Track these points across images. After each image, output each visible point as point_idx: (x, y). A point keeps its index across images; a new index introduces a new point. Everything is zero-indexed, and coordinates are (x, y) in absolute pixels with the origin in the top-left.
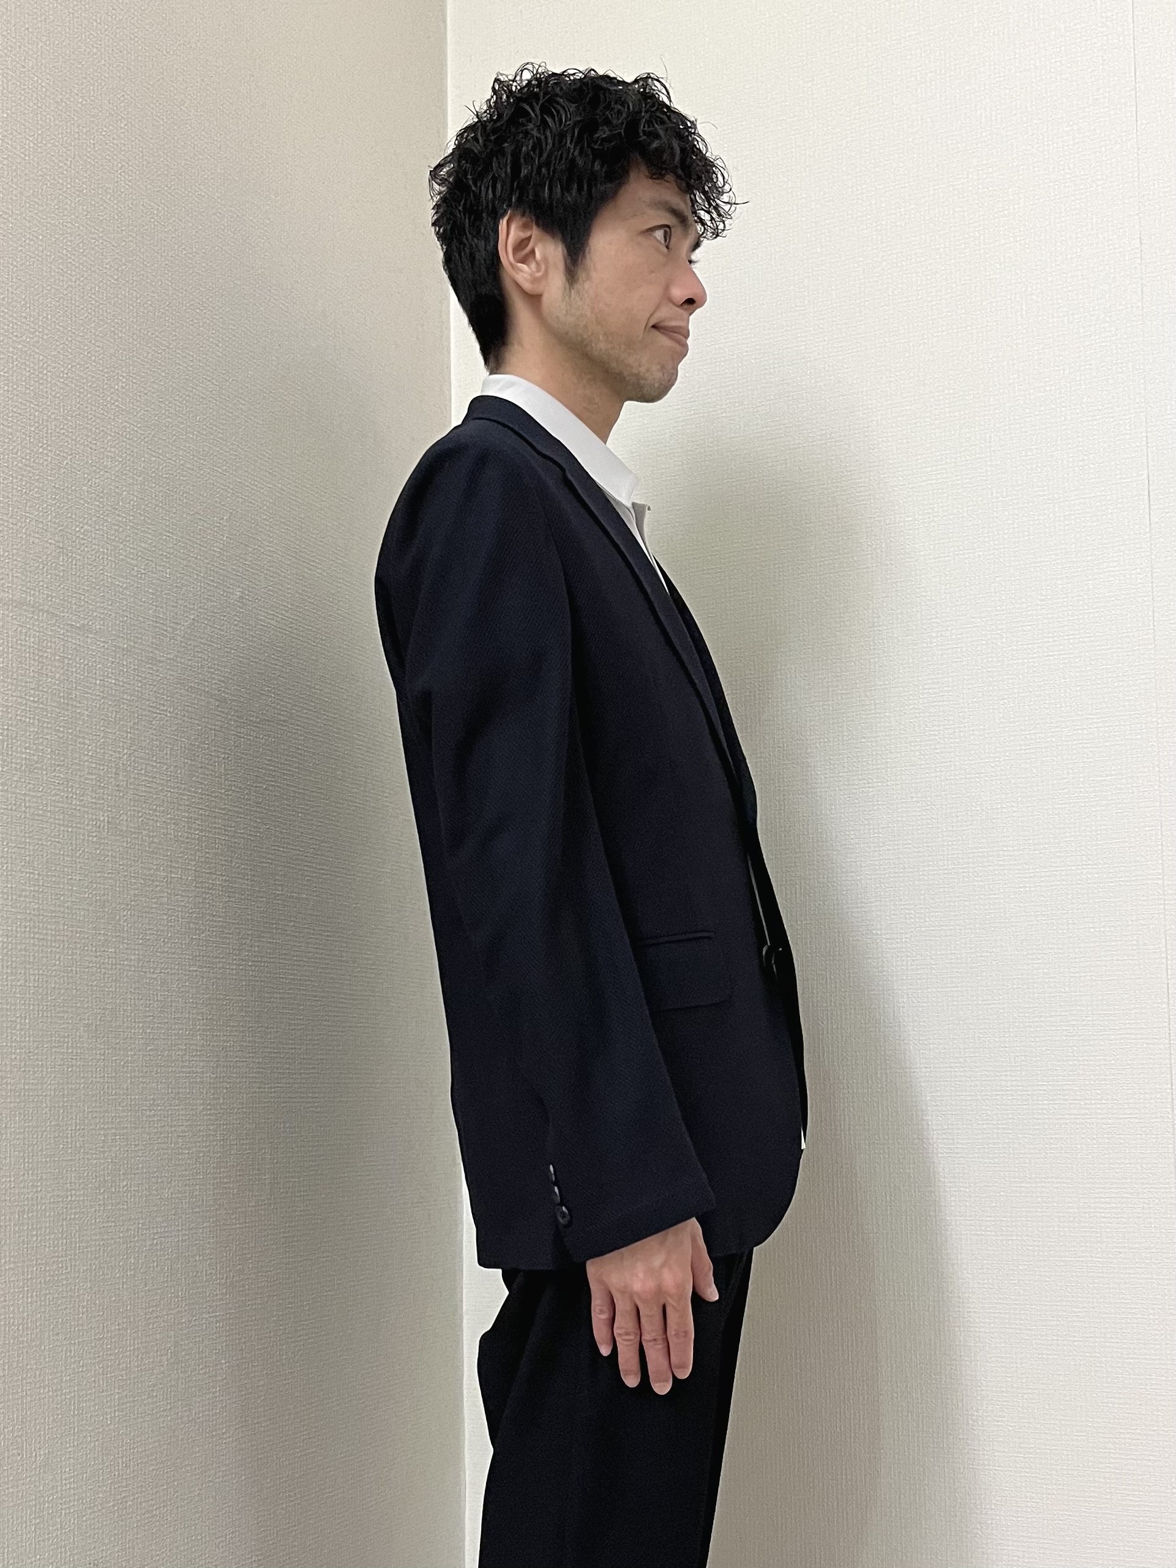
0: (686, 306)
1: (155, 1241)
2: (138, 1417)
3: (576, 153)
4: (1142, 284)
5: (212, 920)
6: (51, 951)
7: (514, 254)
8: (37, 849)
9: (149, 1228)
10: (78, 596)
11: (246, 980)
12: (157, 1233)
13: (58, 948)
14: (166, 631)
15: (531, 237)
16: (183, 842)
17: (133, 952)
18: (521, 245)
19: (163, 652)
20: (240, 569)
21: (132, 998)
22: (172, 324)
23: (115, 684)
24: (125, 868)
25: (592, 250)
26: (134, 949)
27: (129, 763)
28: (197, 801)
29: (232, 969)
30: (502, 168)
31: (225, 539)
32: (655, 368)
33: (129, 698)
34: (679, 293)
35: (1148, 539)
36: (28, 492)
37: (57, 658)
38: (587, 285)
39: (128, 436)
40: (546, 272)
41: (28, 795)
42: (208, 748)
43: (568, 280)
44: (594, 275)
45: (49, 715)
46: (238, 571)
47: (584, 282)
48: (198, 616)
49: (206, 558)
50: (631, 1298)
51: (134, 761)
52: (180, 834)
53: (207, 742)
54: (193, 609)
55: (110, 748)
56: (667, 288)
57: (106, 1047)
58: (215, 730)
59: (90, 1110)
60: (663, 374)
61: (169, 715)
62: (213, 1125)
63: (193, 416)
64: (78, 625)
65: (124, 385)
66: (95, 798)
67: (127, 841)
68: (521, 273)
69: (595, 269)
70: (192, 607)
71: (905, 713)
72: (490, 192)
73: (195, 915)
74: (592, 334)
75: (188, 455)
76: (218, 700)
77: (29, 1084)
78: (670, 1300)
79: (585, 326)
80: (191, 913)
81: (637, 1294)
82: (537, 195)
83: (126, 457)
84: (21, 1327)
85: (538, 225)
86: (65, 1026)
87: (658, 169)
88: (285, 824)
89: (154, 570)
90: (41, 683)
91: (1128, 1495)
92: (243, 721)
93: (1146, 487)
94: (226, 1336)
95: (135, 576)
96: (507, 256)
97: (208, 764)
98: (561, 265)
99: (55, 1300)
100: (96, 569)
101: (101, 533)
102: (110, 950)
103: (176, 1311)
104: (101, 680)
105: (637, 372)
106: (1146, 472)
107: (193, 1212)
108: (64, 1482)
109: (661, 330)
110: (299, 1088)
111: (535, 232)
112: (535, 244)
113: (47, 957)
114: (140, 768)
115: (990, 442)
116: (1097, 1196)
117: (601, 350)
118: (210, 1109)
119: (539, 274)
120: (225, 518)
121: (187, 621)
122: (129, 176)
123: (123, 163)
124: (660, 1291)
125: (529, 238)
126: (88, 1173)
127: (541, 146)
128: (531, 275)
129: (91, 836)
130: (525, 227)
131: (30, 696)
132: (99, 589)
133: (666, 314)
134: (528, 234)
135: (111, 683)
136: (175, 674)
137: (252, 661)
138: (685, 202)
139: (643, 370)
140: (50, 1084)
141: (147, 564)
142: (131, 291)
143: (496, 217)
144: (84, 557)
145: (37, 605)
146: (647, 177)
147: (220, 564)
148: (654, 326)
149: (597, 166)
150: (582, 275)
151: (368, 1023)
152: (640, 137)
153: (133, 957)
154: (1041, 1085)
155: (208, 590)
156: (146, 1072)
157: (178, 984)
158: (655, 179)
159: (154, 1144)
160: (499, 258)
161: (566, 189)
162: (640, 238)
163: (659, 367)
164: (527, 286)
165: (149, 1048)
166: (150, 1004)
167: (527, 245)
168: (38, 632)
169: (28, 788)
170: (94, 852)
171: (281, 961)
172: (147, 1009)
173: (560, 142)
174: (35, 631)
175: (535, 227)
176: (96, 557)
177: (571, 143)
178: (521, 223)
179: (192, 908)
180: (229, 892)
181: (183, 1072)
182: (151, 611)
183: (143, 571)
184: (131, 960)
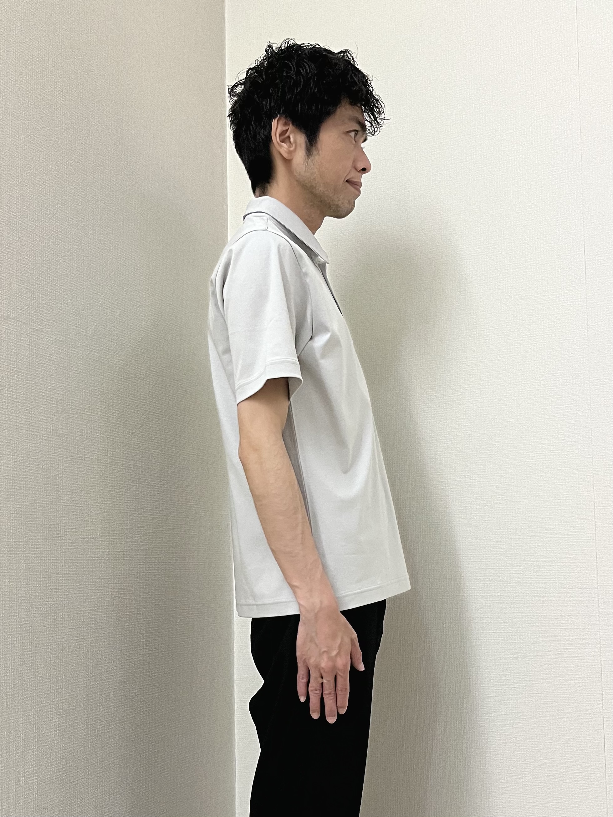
0: (362, 171)
1: (77, 644)
4: (581, 153)
5: (106, 479)
6: (23, 496)
7: (280, 138)
8: (16, 443)
9: (74, 637)
10: (37, 314)
11: (123, 510)
12: (78, 639)
13: (27, 494)
14: (82, 331)
15: (288, 129)
16: (91, 440)
17: (66, 496)
18: (283, 133)
19: (80, 342)
20: (120, 300)
22: (85, 174)
23: (56, 359)
24: (61, 452)
25: (321, 139)
27: (63, 399)
28: (98, 418)
29: (116, 505)
30: (276, 93)
31: (112, 284)
32: (346, 202)
33: (63, 366)
34: (359, 165)
35: (585, 284)
36: (11, 260)
37: (26, 345)
38: (317, 158)
40: (296, 148)
41: (12, 416)
42: (103, 391)
43: (306, 153)
44: (321, 152)
45: (22, 374)
47: (315, 155)
48: (98, 324)
49: (102, 294)
50: (320, 671)
51: (66, 398)
52: (89, 435)
53: (103, 388)
55: (53, 391)
56: (354, 162)
57: (52, 544)
58: (107, 382)
59: (43, 576)
61: (83, 374)
62: (106, 584)
63: (96, 222)
64: (37, 329)
65: (60, 205)
66: (46, 417)
67: (62, 439)
68: (283, 148)
69: (322, 149)
70: (95, 319)
72: (268, 104)
73: (97, 477)
74: (318, 182)
75: (93, 241)
76: (109, 367)
77: (12, 563)
78: (340, 673)
79: (314, 178)
81: (323, 668)
82: (294, 108)
83: (61, 242)
84: (8, 688)
85: (293, 124)
86: (31, 533)
89: (76, 300)
90: (18, 358)
91: (575, 773)
92: (121, 377)
93: (584, 257)
96: (276, 139)
97: (103, 399)
98: (303, 146)
99: (26, 674)
100: (46, 300)
101: (49, 281)
102: (53, 495)
103: (88, 679)
104: (48, 357)
106: (583, 249)
107: (96, 628)
108: (30, 766)
109: (350, 183)
111: (291, 127)
112: (291, 134)
113: (21, 498)
114: (69, 401)
115: (504, 234)
116: (559, 620)
117: (321, 191)
119: (291, 149)
120: (112, 273)
121: (93, 326)
123: (60, 92)
124: (334, 668)
125: (287, 130)
126: (42, 609)
128: (287, 149)
129: (44, 436)
130: (285, 124)
131: (12, 365)
132: (47, 310)
133: (353, 175)
134: (287, 128)
135: (54, 358)
137: (126, 347)
139: (340, 202)
140: (23, 563)
141: (72, 297)
143: (271, 118)
144: (40, 294)
145: (16, 318)
146: (348, 104)
147: (110, 297)
148: (347, 181)
150: (315, 152)
151: (185, 532)
154: (530, 563)
155: (104, 311)
156: (72, 557)
157: (89, 512)
159: (76, 594)
160: (271, 139)
162: (345, 136)
163: (348, 201)
164: (285, 155)
165: (73, 545)
166: (74, 522)
167: (286, 133)
168: (17, 332)
169: (11, 412)
170: (45, 445)
172: (73, 525)
173: (307, 82)
174: (15, 331)
175: (291, 125)
176: (46, 293)
178: (284, 122)
179: (95, 473)
180: (115, 465)
181: (91, 557)
182: (74, 321)
183: (70, 301)
184: (64, 500)
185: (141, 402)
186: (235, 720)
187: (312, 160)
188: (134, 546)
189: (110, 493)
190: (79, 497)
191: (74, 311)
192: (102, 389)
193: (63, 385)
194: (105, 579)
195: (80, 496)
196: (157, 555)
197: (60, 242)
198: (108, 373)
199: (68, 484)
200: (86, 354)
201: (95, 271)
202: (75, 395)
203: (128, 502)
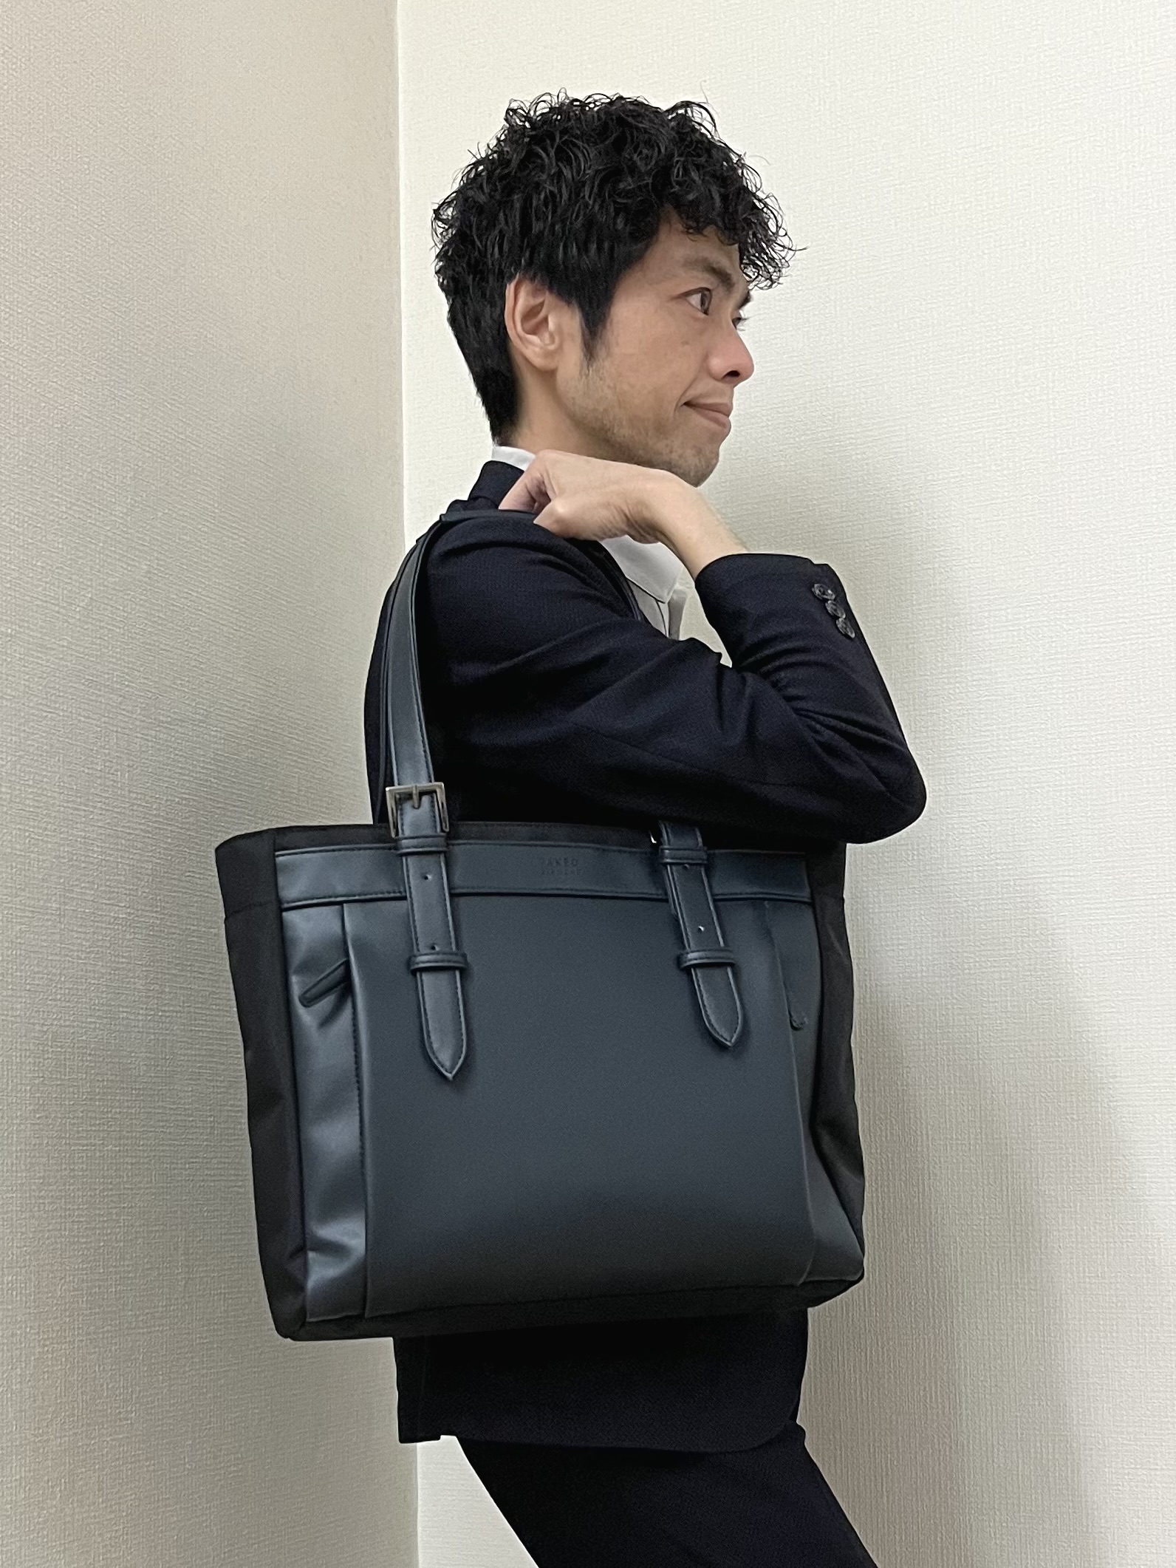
0: (728, 379)
1: (46, 1349)
2: (25, 1561)
3: (597, 208)
5: (114, 962)
7: (522, 325)
9: (38, 1333)
11: (154, 1033)
12: (48, 1338)
14: (58, 612)
16: (78, 867)
17: (20, 1000)
18: (530, 314)
19: (55, 638)
20: (148, 538)
21: (18, 1055)
25: (615, 321)
26: (20, 997)
28: (96, 817)
29: (138, 1020)
30: (509, 223)
31: (129, 501)
32: (689, 453)
34: (719, 364)
38: (607, 364)
39: (12, 378)
40: (560, 347)
42: (109, 754)
43: (585, 355)
44: (616, 350)
46: (144, 540)
47: (603, 361)
48: (96, 594)
49: (106, 525)
51: (20, 769)
52: (75, 857)
53: (107, 747)
54: (91, 586)
56: (706, 357)
58: (117, 732)
60: (700, 459)
61: (61, 714)
62: (116, 1208)
63: (90, 354)
67: (12, 866)
68: (531, 347)
69: (617, 344)
70: (89, 583)
71: (950, 710)
72: (496, 249)
73: (93, 955)
74: (614, 418)
75: (84, 400)
76: (121, 696)
79: (606, 411)
80: (89, 952)
82: (550, 256)
85: (551, 289)
87: (695, 223)
88: (201, 845)
89: (44, 540)
92: (149, 721)
94: (132, 1463)
95: (20, 546)
96: (515, 327)
97: (109, 773)
98: (579, 339)
103: (71, 1432)
105: (668, 459)
107: (91, 1313)
109: (699, 410)
110: (218, 1163)
111: (548, 298)
112: (549, 312)
114: (27, 777)
118: (111, 1190)
119: (552, 347)
120: (129, 476)
121: (83, 601)
122: (13, 64)
125: (542, 304)
127: (554, 202)
128: (541, 348)
130: (535, 293)
133: (704, 388)
134: (540, 300)
136: (69, 664)
137: (162, 650)
138: (730, 258)
141: (35, 532)
142: (15, 203)
143: (503, 278)
146: (682, 232)
147: (123, 531)
148: (687, 404)
149: (620, 223)
150: (601, 352)
152: (672, 187)
153: (19, 1006)
155: (109, 563)
156: (35, 1145)
157: (74, 1039)
158: (691, 233)
159: (44, 1231)
160: (505, 328)
161: (584, 248)
162: (674, 306)
163: (693, 452)
164: (538, 361)
165: (38, 1116)
166: (40, 1062)
167: (538, 313)
171: (197, 1011)
172: (36, 1068)
173: (578, 195)
175: (547, 293)
177: (590, 197)
178: (531, 288)
179: (90, 947)
180: (135, 927)
181: (80, 1144)
182: (40, 589)
183: (30, 541)
184: (17, 1009)
185: (196, 778)
186: (419, 1529)
187: (597, 371)
188: (179, 1118)
189: (123, 994)
190: (50, 1002)
191: (39, 564)
192: (104, 748)
193: (14, 738)
194: (112, 1195)
195: (55, 1000)
196: (235, 1140)
197: (8, 401)
198: (119, 711)
199: (26, 972)
200: (67, 667)
201: (89, 470)
202: (43, 763)
203: (167, 1014)
